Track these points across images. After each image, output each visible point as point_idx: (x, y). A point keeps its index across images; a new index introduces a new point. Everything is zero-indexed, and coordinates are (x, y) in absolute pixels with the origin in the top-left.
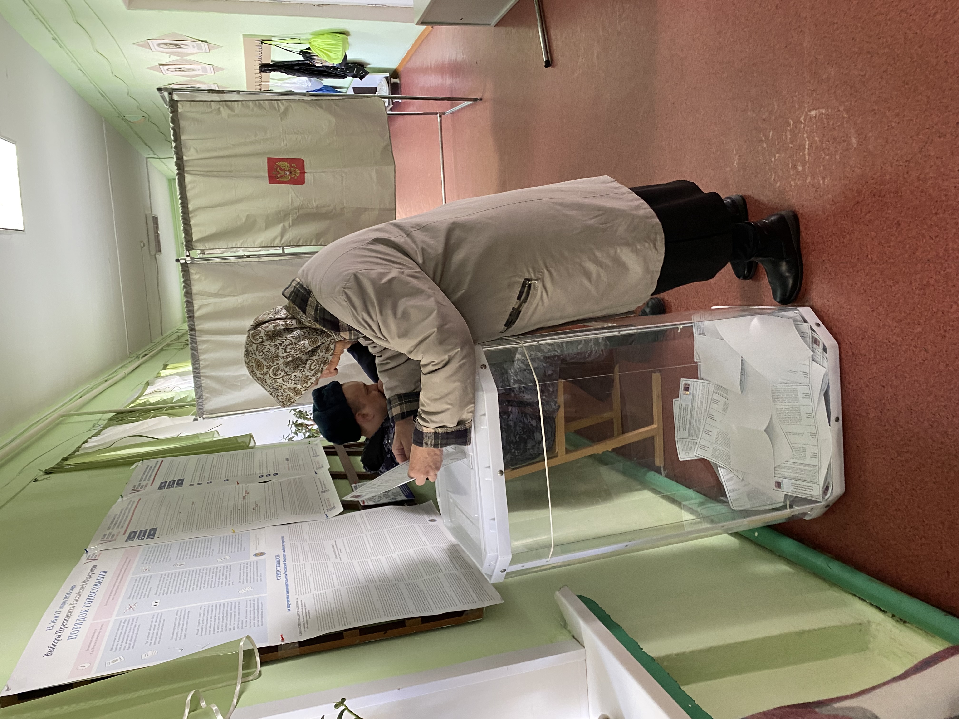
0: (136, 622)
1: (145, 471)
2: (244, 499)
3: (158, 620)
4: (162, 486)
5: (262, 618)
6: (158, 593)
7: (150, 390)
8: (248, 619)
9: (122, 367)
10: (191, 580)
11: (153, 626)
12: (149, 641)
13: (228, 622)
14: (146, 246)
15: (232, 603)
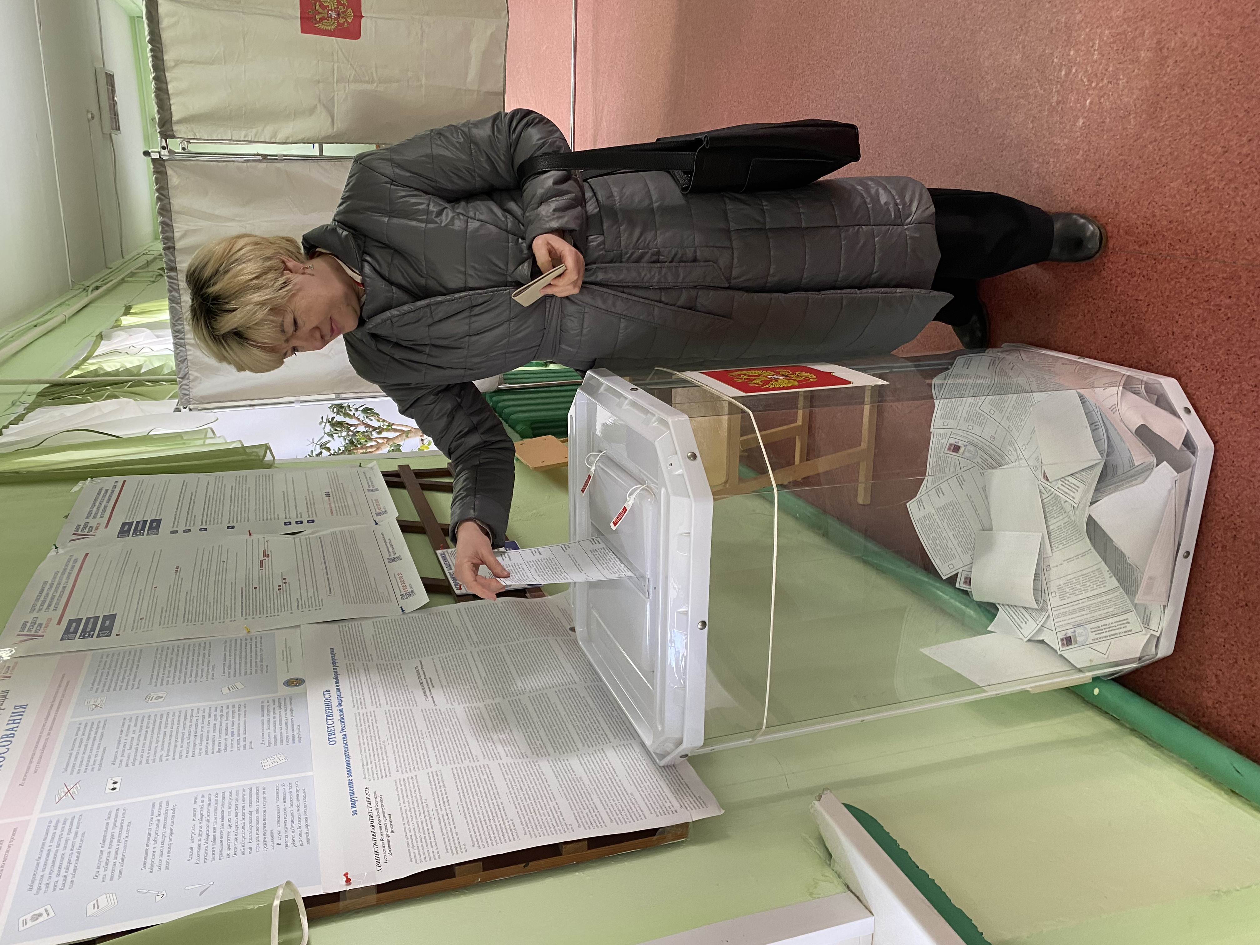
0: (78, 828)
1: (96, 499)
2: (262, 566)
3: (118, 824)
4: (125, 530)
5: (307, 825)
6: (118, 761)
7: (104, 347)
8: (282, 829)
9: (60, 305)
10: (177, 733)
11: (109, 837)
12: (101, 870)
13: (247, 834)
14: (97, 118)
15: (251, 789)
